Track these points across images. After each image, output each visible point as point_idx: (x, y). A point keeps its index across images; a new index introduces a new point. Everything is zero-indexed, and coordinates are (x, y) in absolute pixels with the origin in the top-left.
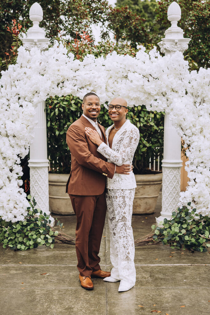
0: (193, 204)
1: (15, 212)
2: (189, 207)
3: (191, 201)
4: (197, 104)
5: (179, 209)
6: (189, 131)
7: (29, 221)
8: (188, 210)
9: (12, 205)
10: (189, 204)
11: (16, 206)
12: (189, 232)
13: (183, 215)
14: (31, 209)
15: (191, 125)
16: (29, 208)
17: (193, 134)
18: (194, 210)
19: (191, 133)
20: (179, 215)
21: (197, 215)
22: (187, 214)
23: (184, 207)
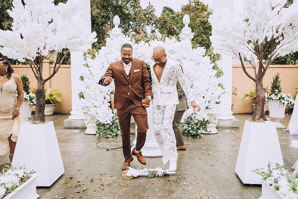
0: (194, 115)
1: (106, 119)
2: (192, 116)
3: (193, 113)
4: (196, 65)
5: (187, 117)
6: (192, 78)
7: (113, 123)
8: (192, 117)
9: (104, 115)
10: (192, 114)
11: (107, 116)
12: (192, 129)
13: (189, 120)
14: (114, 118)
15: (193, 76)
16: (113, 117)
17: (194, 80)
18: (195, 117)
19: (193, 80)
20: (187, 120)
21: (196, 120)
22: (191, 119)
23: (190, 116)
